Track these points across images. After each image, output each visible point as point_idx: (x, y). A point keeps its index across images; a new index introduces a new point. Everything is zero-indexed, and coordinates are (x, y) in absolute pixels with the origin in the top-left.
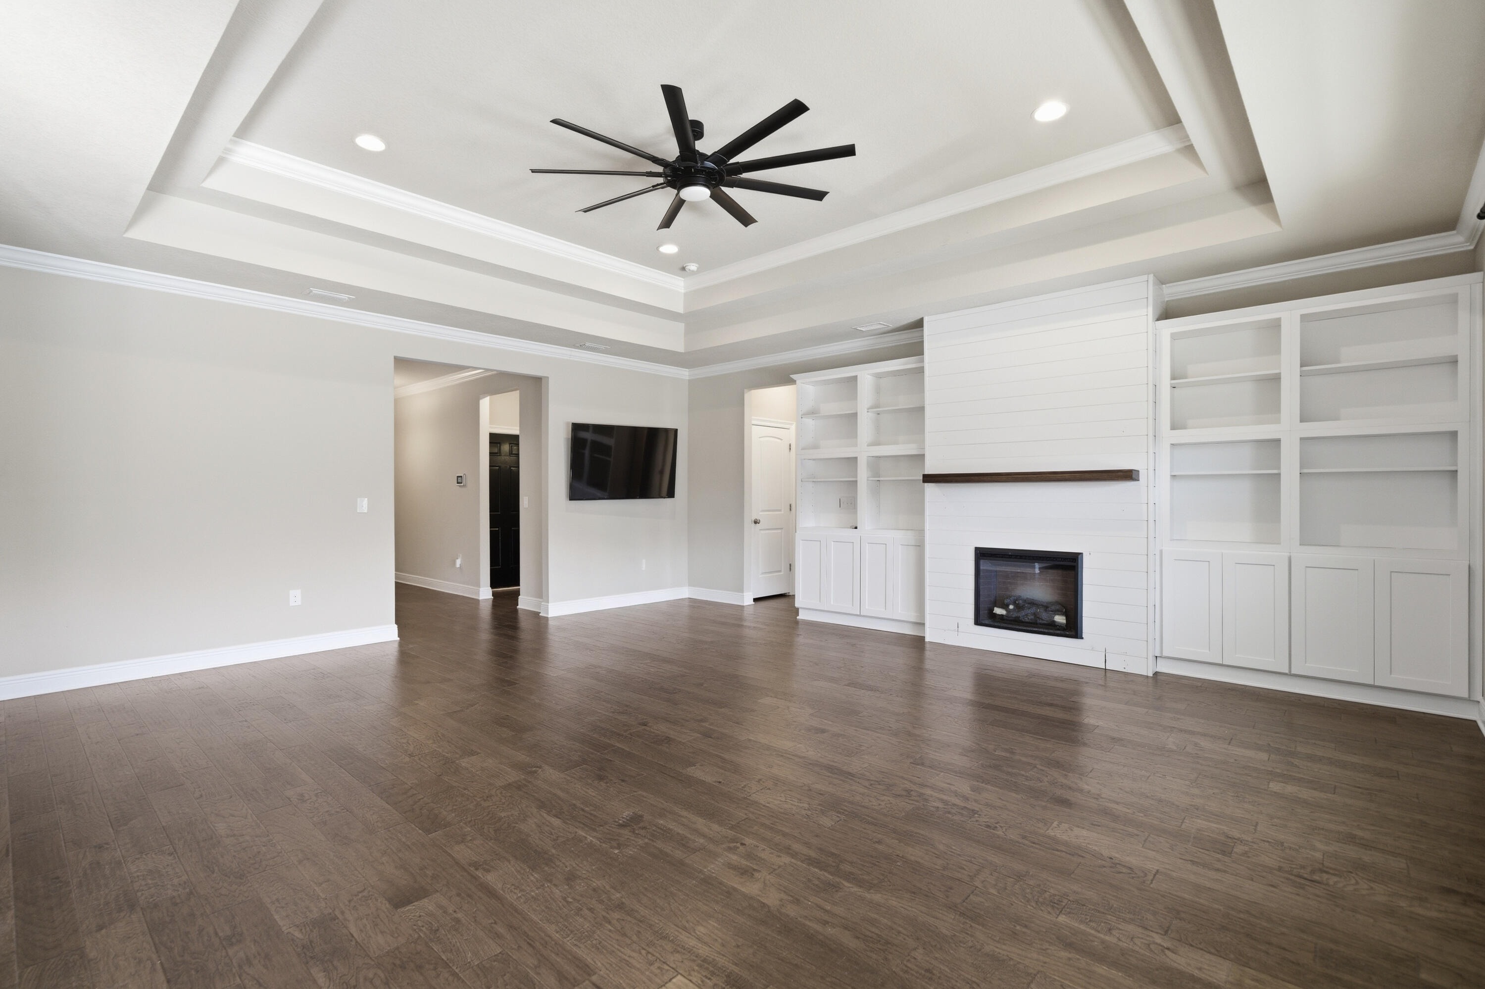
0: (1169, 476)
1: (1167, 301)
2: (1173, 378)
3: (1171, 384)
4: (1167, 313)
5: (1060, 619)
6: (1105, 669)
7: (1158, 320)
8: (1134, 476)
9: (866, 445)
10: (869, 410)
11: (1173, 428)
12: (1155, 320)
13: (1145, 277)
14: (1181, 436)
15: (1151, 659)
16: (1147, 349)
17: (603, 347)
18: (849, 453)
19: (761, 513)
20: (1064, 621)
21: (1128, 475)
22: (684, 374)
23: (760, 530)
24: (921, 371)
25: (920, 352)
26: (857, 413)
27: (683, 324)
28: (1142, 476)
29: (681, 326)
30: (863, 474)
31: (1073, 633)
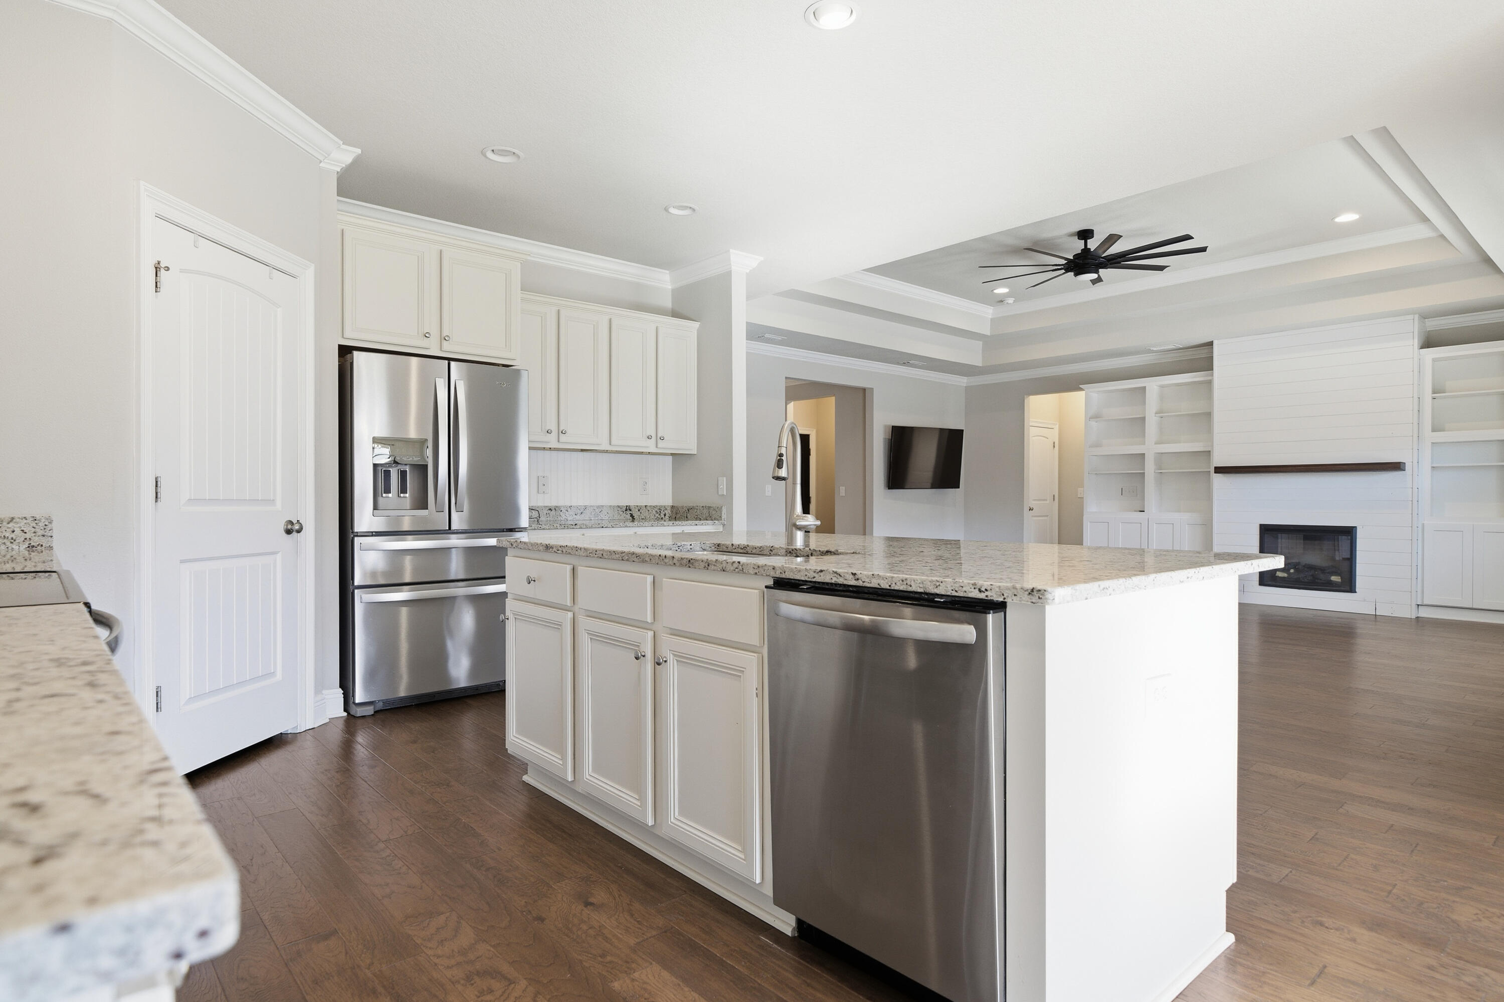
0: (1430, 468)
1: (1429, 331)
2: (1434, 392)
3: (1432, 397)
4: (1429, 342)
5: (1335, 579)
6: (1376, 615)
7: (1422, 348)
8: (1401, 467)
9: (1154, 443)
10: (1156, 415)
11: (1434, 430)
12: (1419, 347)
13: (1411, 317)
14: (1440, 437)
15: (1414, 607)
16: (1413, 371)
17: (921, 364)
18: (1136, 449)
19: (1033, 502)
20: (1340, 580)
21: (1397, 467)
22: (963, 381)
23: (1033, 516)
24: (1210, 383)
25: (1210, 368)
26: (1145, 417)
27: (981, 343)
28: (1408, 467)
29: (979, 344)
30: (1150, 468)
31: (1348, 588)
